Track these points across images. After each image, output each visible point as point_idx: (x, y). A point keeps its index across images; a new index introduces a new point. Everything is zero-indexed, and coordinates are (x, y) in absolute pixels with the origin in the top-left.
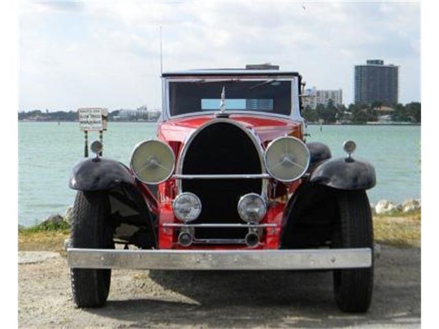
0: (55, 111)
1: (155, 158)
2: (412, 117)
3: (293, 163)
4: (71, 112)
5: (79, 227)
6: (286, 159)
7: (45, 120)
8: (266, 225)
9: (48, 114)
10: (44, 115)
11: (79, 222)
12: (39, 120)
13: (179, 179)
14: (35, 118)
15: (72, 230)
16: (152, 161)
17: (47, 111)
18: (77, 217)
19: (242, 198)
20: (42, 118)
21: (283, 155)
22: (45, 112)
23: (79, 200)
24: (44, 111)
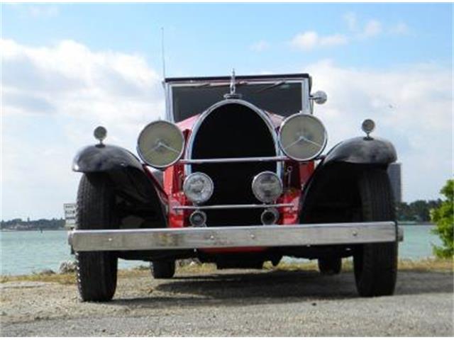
0: (37, 219)
1: (162, 141)
2: (417, 216)
3: (308, 141)
4: (54, 220)
5: (84, 211)
6: (301, 138)
7: (26, 229)
8: (281, 205)
9: (29, 223)
10: (24, 223)
11: (84, 207)
12: (19, 229)
13: (188, 164)
14: (16, 227)
15: (77, 215)
16: (160, 144)
17: (28, 219)
18: (82, 202)
19: (255, 178)
20: (22, 227)
21: (298, 134)
22: (26, 220)
23: (83, 185)
24: (24, 219)
